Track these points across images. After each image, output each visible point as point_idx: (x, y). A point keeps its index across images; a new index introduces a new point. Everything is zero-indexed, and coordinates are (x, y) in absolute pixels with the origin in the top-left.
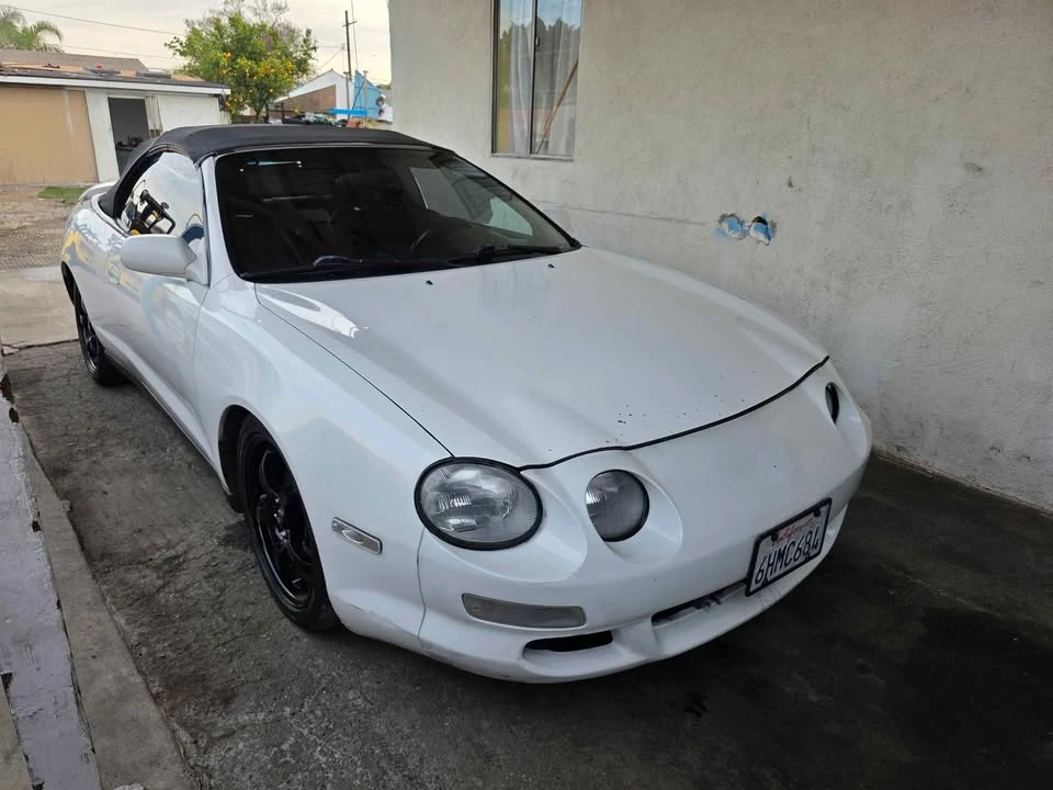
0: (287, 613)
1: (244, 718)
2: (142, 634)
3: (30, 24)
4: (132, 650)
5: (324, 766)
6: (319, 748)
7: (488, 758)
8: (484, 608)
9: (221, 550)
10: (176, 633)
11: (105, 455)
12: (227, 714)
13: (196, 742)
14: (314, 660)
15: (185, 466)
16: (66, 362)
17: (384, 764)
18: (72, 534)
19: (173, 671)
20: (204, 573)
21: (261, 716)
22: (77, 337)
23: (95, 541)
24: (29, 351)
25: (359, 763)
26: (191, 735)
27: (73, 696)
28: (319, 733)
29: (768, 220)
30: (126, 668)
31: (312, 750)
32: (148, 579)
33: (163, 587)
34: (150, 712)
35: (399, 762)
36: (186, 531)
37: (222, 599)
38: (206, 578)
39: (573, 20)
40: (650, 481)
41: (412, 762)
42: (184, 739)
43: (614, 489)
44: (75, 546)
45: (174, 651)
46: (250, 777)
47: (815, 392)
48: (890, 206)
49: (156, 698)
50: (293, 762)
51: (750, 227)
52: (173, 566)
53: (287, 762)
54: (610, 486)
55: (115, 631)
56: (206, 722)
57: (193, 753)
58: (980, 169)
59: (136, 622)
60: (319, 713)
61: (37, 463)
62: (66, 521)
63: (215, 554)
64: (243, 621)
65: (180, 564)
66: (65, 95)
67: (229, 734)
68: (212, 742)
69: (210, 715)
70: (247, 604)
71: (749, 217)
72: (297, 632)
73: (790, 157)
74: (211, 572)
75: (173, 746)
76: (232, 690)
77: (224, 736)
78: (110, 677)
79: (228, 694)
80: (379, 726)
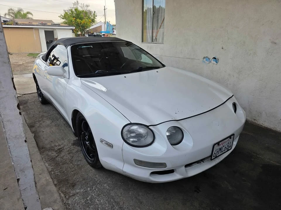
0: (89, 163)
1: (78, 191)
2: (52, 168)
3: (25, 12)
4: (50, 173)
5: (98, 204)
6: (97, 199)
7: (141, 203)
8: (139, 163)
9: (72, 146)
10: (61, 168)
11: (43, 122)
12: (73, 189)
13: (65, 197)
14: (96, 176)
15: (63, 125)
16: (34, 98)
17: (114, 204)
18: (35, 142)
19: (60, 178)
20: (68, 153)
21: (82, 190)
22: (37, 92)
23: (41, 144)
24: (25, 95)
25: (107, 203)
26: (64, 195)
27: (35, 185)
28: (97, 195)
29: (216, 58)
30: (48, 177)
31: (95, 199)
32: (54, 154)
33: (58, 156)
34: (54, 189)
35: (118, 203)
36: (63, 141)
37: (72, 160)
39: (163, 6)
40: (184, 129)
41: (121, 203)
42: (62, 196)
43: (174, 131)
44: (35, 145)
45: (60, 173)
46: (79, 206)
47: (230, 105)
48: (251, 54)
49: (55, 185)
51: (212, 60)
52: (60, 151)
53: (89, 202)
54: (173, 131)
55: (45, 167)
56: (68, 192)
57: (65, 200)
58: (275, 43)
59: (50, 165)
60: (97, 190)
61: (26, 124)
62: (34, 139)
63: (71, 148)
64: (78, 165)
65: (62, 150)
66: (34, 30)
67: (74, 195)
68: (70, 197)
69: (69, 190)
70: (78, 161)
71: (211, 58)
72: (91, 168)
73: (222, 41)
74: (70, 152)
75: (60, 198)
76: (75, 183)
77: (73, 195)
78: (44, 179)
79: (74, 184)
80: (112, 193)
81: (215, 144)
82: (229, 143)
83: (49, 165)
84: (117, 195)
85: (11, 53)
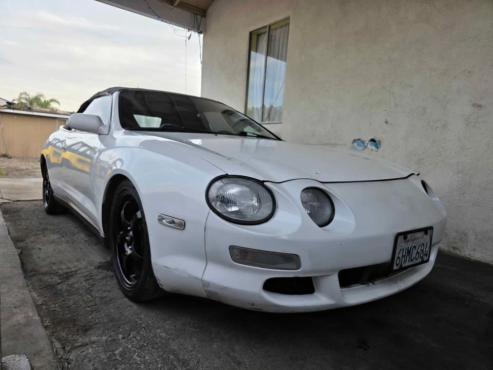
0: (126, 294)
1: (94, 338)
2: (44, 300)
3: (48, 98)
4: (38, 308)
5: (139, 362)
6: (137, 354)
7: (239, 363)
8: (242, 255)
9: (95, 271)
10: (64, 301)
11: (44, 236)
12: (85, 336)
13: (64, 348)
14: (139, 316)
15: (83, 241)
16: (35, 206)
17: (175, 363)
18: (19, 261)
19: (58, 316)
20: (85, 279)
21: (104, 338)
23: (29, 267)
24: (18, 202)
25: (160, 362)
26: (62, 344)
28: (138, 347)
29: (376, 139)
30: (32, 313)
31: (132, 354)
32: (53, 280)
33: (61, 283)
34: (41, 332)
35: (184, 363)
36: (79, 263)
37: (92, 289)
38: (85, 280)
42: (57, 346)
44: (19, 265)
45: (61, 308)
46: (93, 365)
48: (437, 127)
49: (46, 328)
50: (120, 359)
51: (368, 144)
52: (68, 276)
53: (116, 359)
54: (313, 202)
55: (31, 298)
56: (73, 339)
57: (61, 352)
58: (480, 106)
59: (42, 295)
60: (139, 338)
61: (9, 237)
62: (17, 256)
63: (91, 272)
64: (102, 298)
65: (73, 275)
66: (57, 121)
67: (84, 345)
68: (74, 348)
69: (75, 336)
70: (105, 291)
71: (367, 139)
72: (132, 304)
73: (386, 110)
74: (89, 278)
75: (50, 347)
76: (90, 326)
77: (81, 346)
78: (22, 316)
79: (88, 328)
80: (174, 346)
81: (399, 235)
82: (423, 244)
83: (38, 296)
84: (185, 348)
85: (10, 157)
